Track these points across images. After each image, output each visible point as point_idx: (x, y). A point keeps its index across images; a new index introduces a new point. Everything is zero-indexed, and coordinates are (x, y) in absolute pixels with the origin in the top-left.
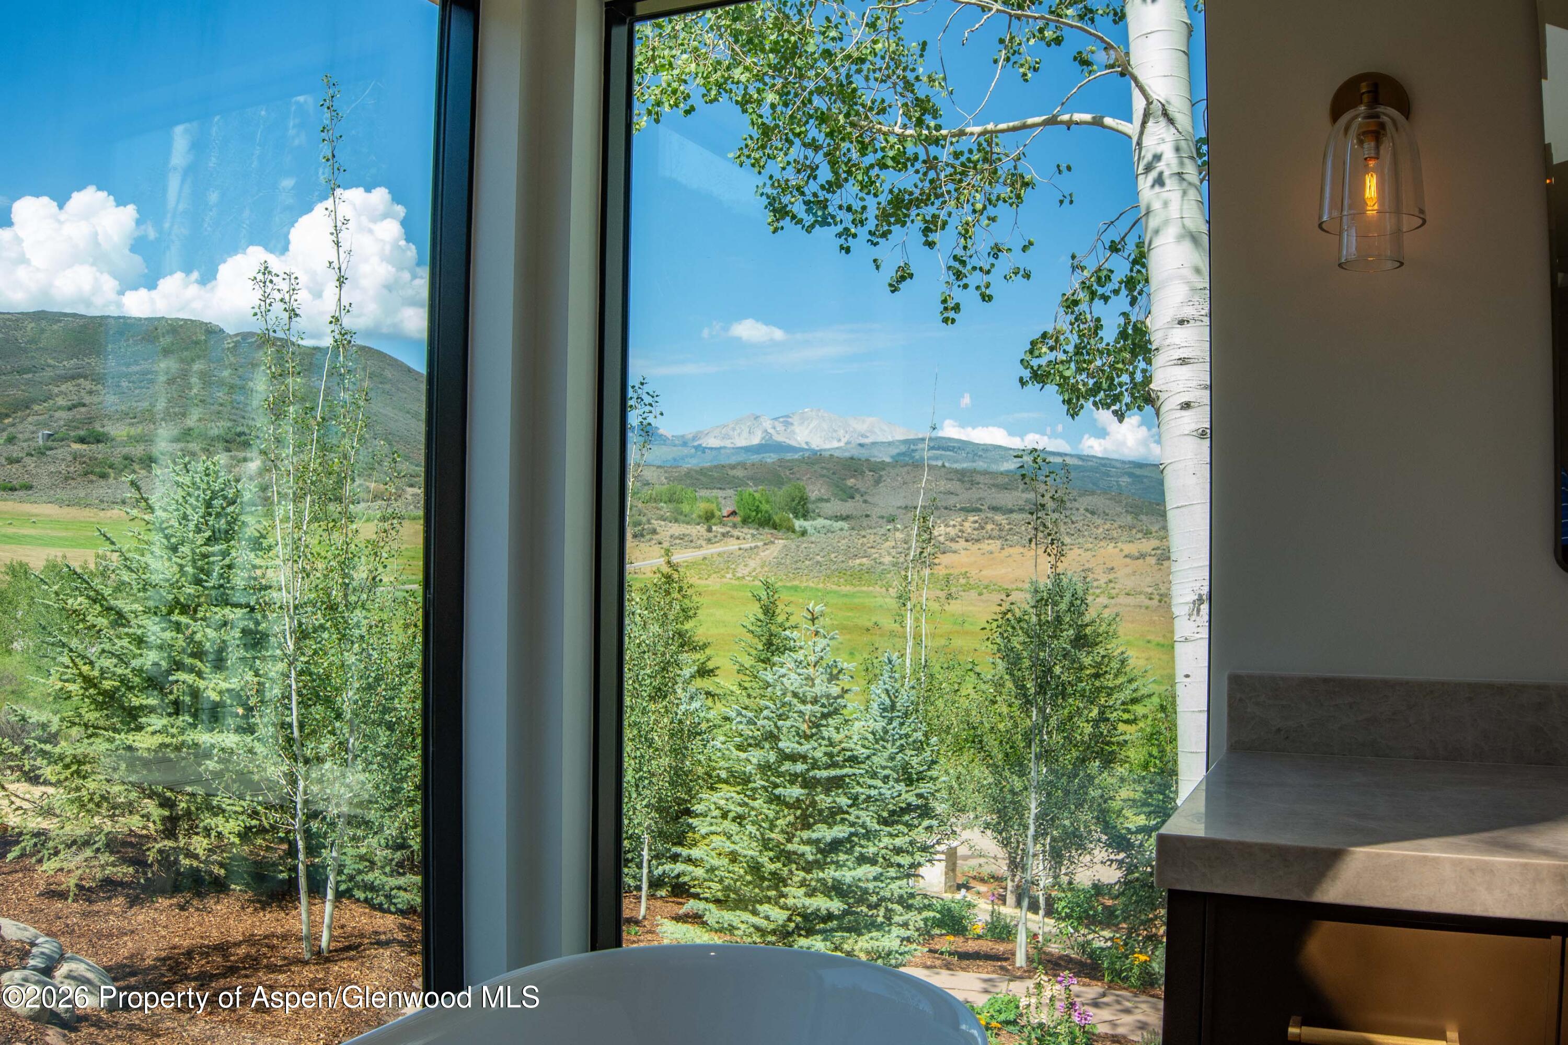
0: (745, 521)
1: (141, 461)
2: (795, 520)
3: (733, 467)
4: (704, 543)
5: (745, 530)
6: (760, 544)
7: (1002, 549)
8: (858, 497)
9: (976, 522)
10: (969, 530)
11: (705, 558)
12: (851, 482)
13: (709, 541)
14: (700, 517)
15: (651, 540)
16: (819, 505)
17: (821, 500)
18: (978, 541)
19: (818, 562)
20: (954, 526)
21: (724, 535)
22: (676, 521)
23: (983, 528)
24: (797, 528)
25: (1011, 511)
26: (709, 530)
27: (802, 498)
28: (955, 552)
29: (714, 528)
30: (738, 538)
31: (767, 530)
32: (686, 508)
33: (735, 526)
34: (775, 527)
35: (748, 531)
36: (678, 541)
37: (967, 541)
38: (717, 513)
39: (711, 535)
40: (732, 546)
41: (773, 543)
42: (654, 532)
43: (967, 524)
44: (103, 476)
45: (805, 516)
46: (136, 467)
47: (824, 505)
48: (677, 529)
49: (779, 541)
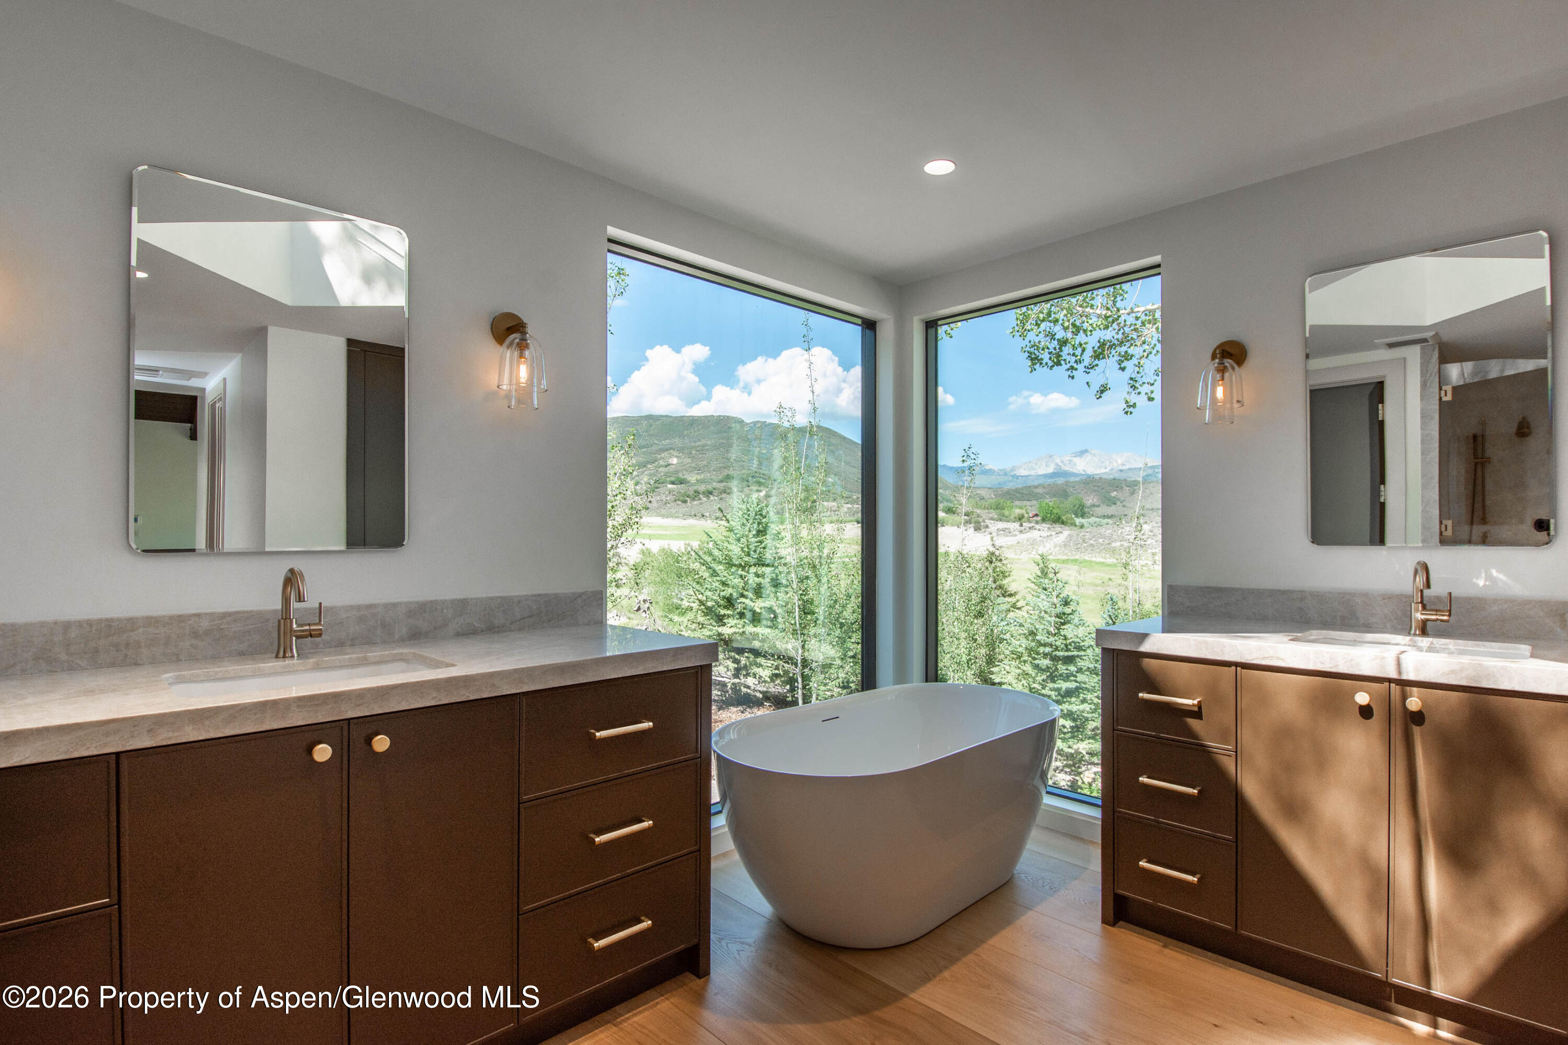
0: (1044, 520)
1: (704, 493)
2: (1075, 519)
3: (1036, 487)
4: (1018, 533)
5: (1044, 525)
6: (1054, 533)
8: (1118, 503)
11: (1018, 543)
12: (1114, 494)
13: (1021, 532)
14: (1015, 518)
15: (985, 532)
16: (1093, 509)
17: (1094, 506)
19: (1091, 544)
21: (1030, 528)
22: (1001, 520)
24: (1078, 524)
26: (1021, 525)
27: (1080, 505)
29: (1024, 524)
30: (1039, 530)
31: (1058, 525)
32: (1006, 512)
33: (1037, 523)
34: (1063, 523)
35: (1045, 526)
36: (1002, 532)
38: (1026, 515)
39: (1023, 528)
40: (1035, 534)
41: (1061, 532)
42: (987, 527)
44: (685, 502)
45: (1083, 516)
46: (701, 496)
47: (1096, 509)
48: (1001, 525)
49: (1066, 531)
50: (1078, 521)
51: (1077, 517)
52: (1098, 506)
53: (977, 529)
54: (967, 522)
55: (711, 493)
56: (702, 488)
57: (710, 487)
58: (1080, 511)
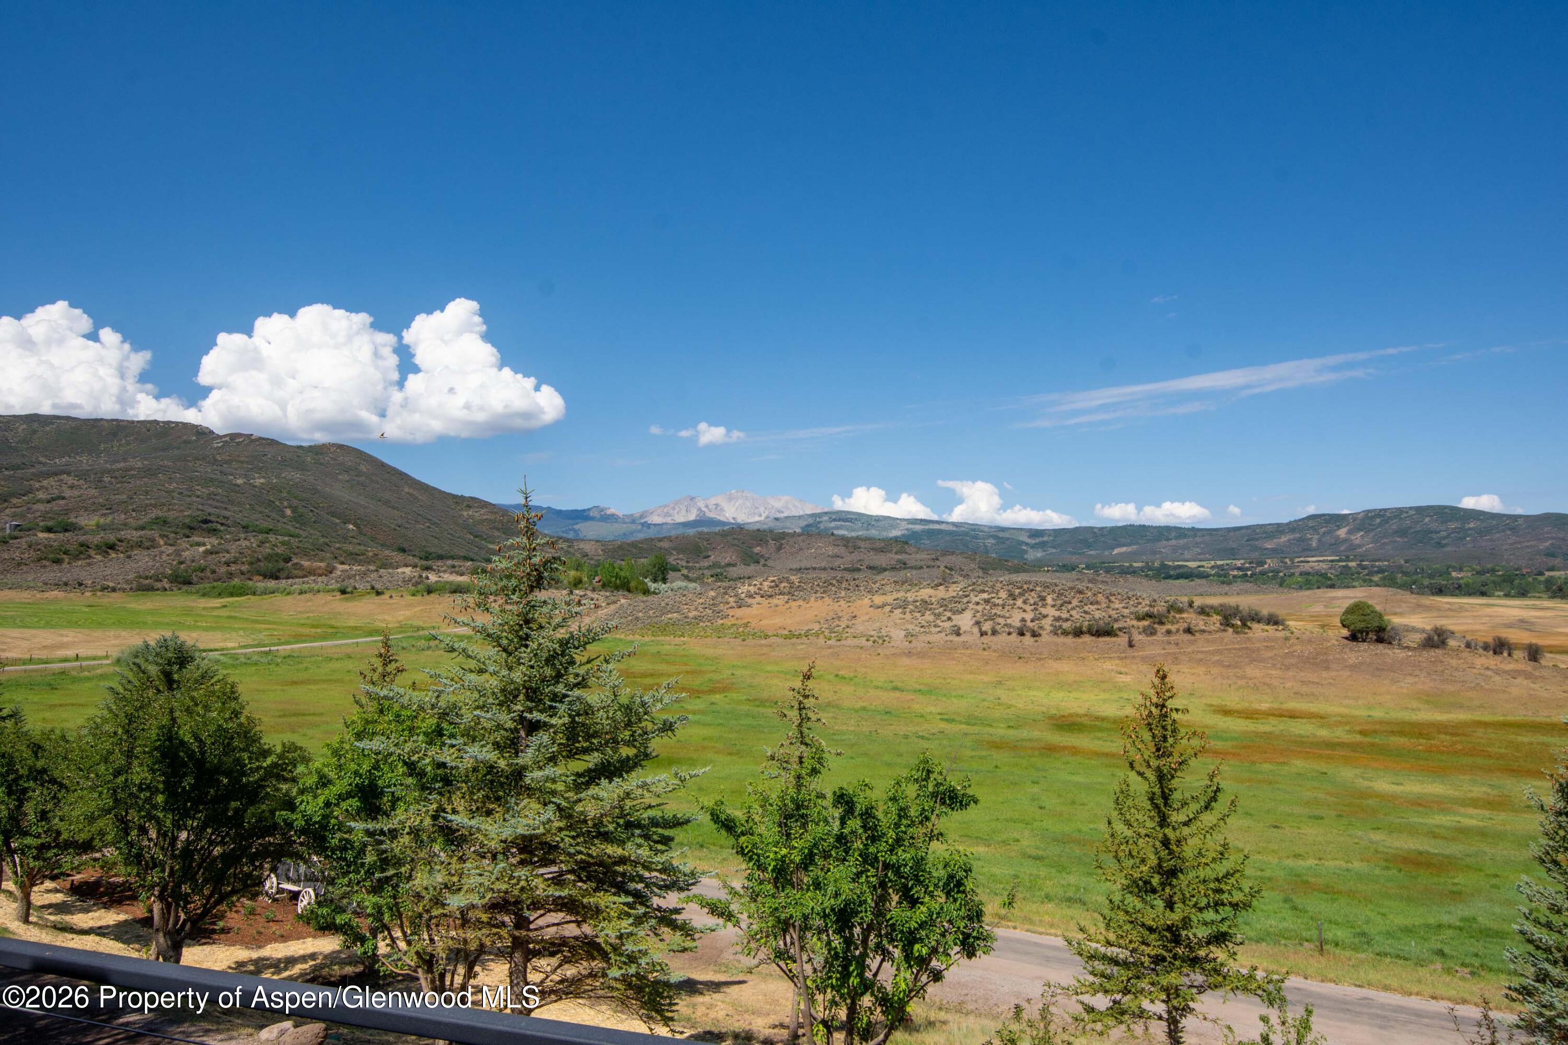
0: (604, 586)
1: (98, 547)
2: (650, 584)
3: (660, 540)
5: (602, 593)
6: (606, 604)
7: (787, 602)
9: (773, 581)
10: (766, 589)
12: (757, 550)
14: (570, 583)
18: (771, 596)
20: (755, 585)
23: (777, 586)
24: (651, 590)
25: (885, 570)
26: (571, 593)
27: (663, 566)
28: (749, 606)
31: (620, 593)
33: (594, 590)
34: (629, 591)
37: (762, 597)
38: (585, 579)
41: (615, 602)
43: (765, 583)
44: (57, 561)
45: (663, 580)
46: (92, 552)
49: (623, 601)
50: (652, 586)
51: (655, 580)
52: (734, 565)
55: (112, 547)
56: (96, 539)
57: (112, 538)
58: (661, 572)
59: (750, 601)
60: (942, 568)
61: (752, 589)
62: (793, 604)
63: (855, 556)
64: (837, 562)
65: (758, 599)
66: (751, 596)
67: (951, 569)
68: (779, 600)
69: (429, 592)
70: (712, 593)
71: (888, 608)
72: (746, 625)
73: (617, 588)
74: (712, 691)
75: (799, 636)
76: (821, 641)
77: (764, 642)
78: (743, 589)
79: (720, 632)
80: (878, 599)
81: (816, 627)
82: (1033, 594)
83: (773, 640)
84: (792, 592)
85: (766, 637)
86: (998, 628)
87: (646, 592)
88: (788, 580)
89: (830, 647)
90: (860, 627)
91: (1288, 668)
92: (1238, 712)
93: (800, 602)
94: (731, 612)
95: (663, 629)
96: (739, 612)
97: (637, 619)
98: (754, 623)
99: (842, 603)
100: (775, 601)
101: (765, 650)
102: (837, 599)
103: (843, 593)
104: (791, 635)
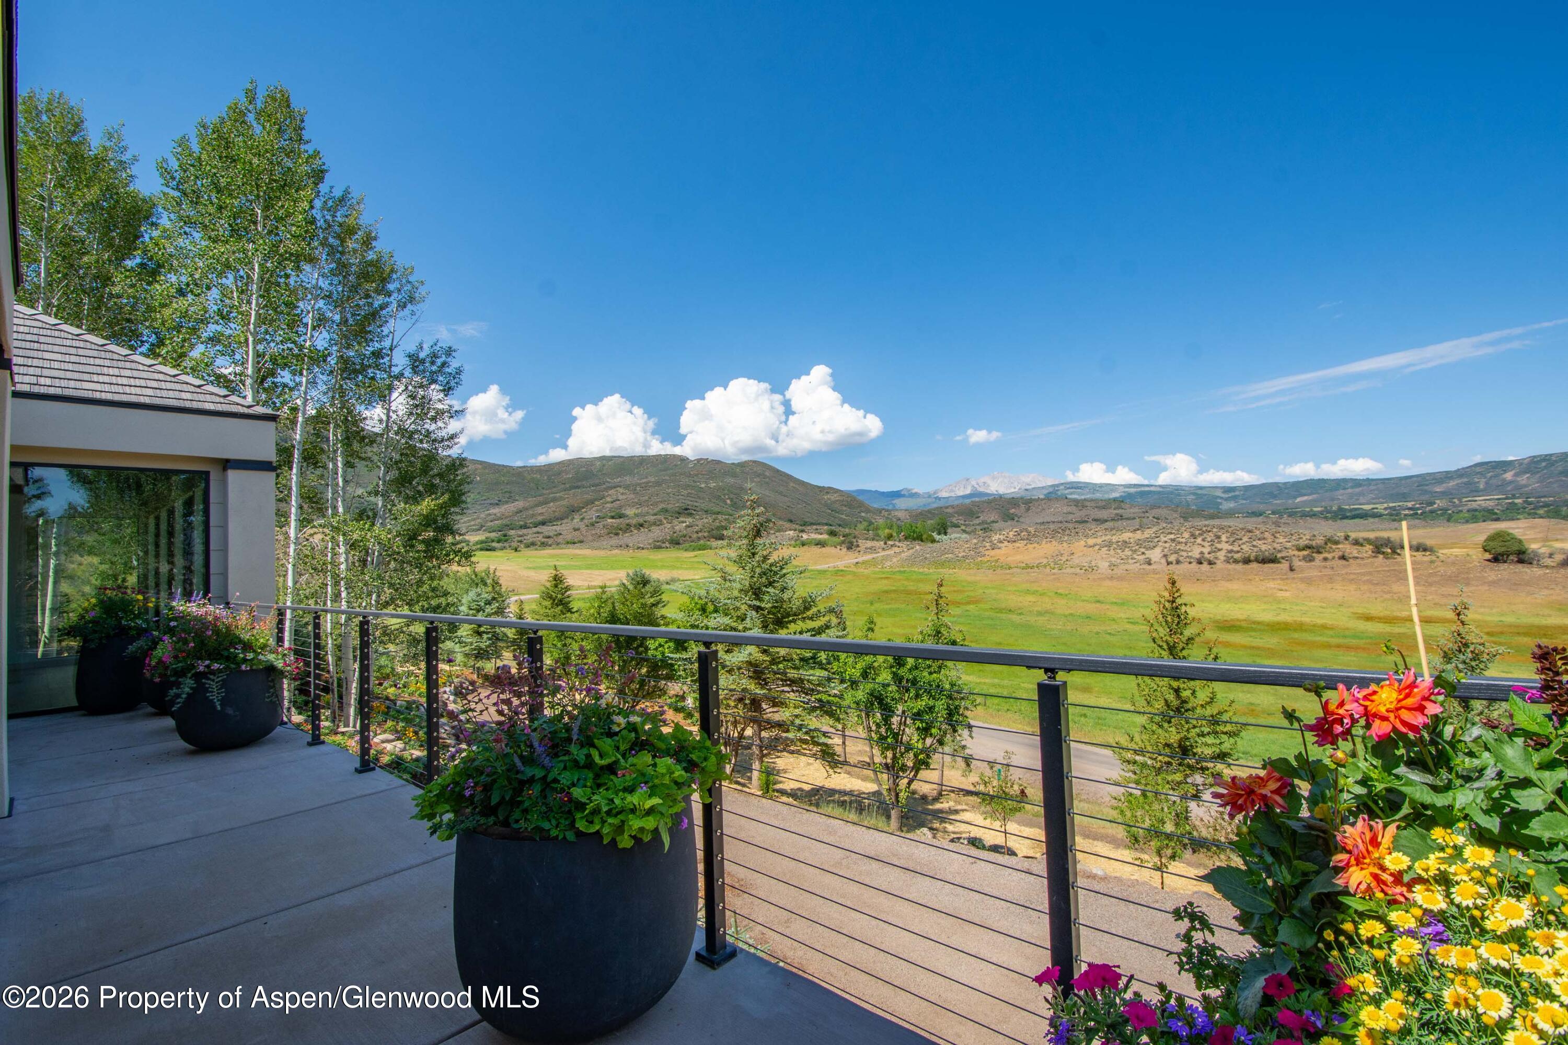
0: (906, 538)
1: (635, 526)
4: (879, 550)
6: (907, 549)
7: (1026, 545)
9: (1017, 532)
10: (1011, 537)
11: (877, 558)
13: (883, 549)
14: (885, 537)
15: (854, 550)
18: (1014, 542)
20: (1004, 534)
21: (892, 546)
22: (873, 539)
23: (1019, 535)
24: (937, 540)
27: (946, 524)
28: (999, 548)
29: (889, 542)
30: (897, 547)
31: (916, 542)
33: (900, 541)
34: (922, 541)
35: (904, 543)
36: (868, 550)
37: (1008, 542)
38: (895, 534)
40: (892, 551)
41: (914, 548)
42: (858, 546)
43: (1011, 533)
44: (617, 534)
45: (944, 533)
46: (632, 529)
48: (869, 544)
49: (918, 547)
50: (937, 537)
51: (939, 534)
52: (997, 522)
53: (849, 548)
54: (843, 542)
55: (641, 525)
56: (634, 522)
57: (641, 520)
58: (943, 529)
59: (1000, 545)
60: (1151, 518)
61: (1002, 537)
62: (1029, 546)
63: (1084, 513)
64: (1070, 517)
65: (1006, 543)
66: (1001, 542)
67: (1158, 519)
68: (1020, 544)
69: (803, 545)
70: (975, 541)
71: (1097, 547)
72: (997, 561)
73: (914, 539)
74: (969, 603)
75: (1032, 568)
76: (1048, 570)
77: (1008, 571)
78: (996, 537)
79: (979, 566)
80: (1091, 541)
81: (1045, 561)
82: (1210, 534)
83: (1015, 570)
84: (1029, 538)
85: (1010, 568)
86: (1181, 559)
87: (933, 541)
88: (1026, 530)
89: (1054, 574)
90: (1076, 560)
91: (1431, 585)
92: (1380, 618)
93: (1035, 545)
94: (987, 553)
95: (942, 565)
96: (992, 553)
97: (926, 558)
98: (1002, 559)
99: (1065, 544)
100: (1017, 545)
101: (1008, 577)
102: (1061, 542)
103: (1066, 538)
104: (1028, 567)
